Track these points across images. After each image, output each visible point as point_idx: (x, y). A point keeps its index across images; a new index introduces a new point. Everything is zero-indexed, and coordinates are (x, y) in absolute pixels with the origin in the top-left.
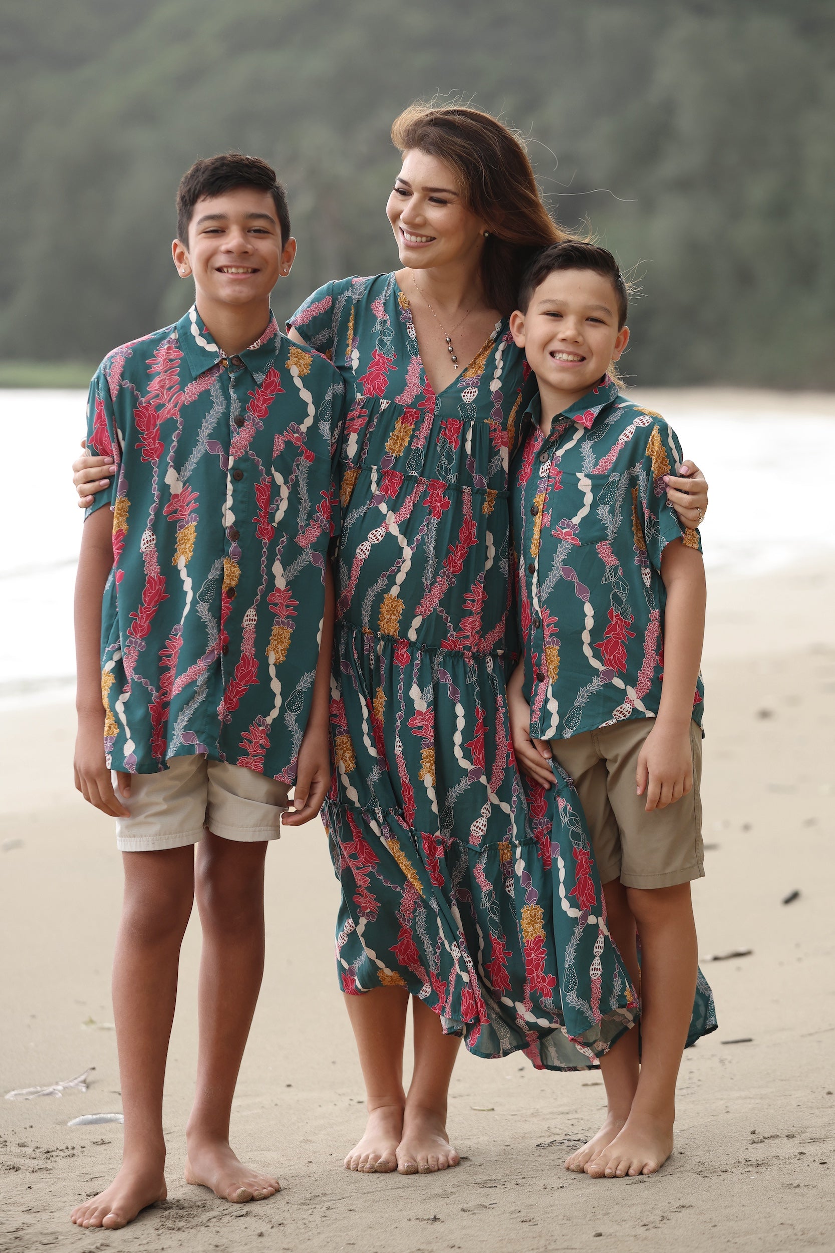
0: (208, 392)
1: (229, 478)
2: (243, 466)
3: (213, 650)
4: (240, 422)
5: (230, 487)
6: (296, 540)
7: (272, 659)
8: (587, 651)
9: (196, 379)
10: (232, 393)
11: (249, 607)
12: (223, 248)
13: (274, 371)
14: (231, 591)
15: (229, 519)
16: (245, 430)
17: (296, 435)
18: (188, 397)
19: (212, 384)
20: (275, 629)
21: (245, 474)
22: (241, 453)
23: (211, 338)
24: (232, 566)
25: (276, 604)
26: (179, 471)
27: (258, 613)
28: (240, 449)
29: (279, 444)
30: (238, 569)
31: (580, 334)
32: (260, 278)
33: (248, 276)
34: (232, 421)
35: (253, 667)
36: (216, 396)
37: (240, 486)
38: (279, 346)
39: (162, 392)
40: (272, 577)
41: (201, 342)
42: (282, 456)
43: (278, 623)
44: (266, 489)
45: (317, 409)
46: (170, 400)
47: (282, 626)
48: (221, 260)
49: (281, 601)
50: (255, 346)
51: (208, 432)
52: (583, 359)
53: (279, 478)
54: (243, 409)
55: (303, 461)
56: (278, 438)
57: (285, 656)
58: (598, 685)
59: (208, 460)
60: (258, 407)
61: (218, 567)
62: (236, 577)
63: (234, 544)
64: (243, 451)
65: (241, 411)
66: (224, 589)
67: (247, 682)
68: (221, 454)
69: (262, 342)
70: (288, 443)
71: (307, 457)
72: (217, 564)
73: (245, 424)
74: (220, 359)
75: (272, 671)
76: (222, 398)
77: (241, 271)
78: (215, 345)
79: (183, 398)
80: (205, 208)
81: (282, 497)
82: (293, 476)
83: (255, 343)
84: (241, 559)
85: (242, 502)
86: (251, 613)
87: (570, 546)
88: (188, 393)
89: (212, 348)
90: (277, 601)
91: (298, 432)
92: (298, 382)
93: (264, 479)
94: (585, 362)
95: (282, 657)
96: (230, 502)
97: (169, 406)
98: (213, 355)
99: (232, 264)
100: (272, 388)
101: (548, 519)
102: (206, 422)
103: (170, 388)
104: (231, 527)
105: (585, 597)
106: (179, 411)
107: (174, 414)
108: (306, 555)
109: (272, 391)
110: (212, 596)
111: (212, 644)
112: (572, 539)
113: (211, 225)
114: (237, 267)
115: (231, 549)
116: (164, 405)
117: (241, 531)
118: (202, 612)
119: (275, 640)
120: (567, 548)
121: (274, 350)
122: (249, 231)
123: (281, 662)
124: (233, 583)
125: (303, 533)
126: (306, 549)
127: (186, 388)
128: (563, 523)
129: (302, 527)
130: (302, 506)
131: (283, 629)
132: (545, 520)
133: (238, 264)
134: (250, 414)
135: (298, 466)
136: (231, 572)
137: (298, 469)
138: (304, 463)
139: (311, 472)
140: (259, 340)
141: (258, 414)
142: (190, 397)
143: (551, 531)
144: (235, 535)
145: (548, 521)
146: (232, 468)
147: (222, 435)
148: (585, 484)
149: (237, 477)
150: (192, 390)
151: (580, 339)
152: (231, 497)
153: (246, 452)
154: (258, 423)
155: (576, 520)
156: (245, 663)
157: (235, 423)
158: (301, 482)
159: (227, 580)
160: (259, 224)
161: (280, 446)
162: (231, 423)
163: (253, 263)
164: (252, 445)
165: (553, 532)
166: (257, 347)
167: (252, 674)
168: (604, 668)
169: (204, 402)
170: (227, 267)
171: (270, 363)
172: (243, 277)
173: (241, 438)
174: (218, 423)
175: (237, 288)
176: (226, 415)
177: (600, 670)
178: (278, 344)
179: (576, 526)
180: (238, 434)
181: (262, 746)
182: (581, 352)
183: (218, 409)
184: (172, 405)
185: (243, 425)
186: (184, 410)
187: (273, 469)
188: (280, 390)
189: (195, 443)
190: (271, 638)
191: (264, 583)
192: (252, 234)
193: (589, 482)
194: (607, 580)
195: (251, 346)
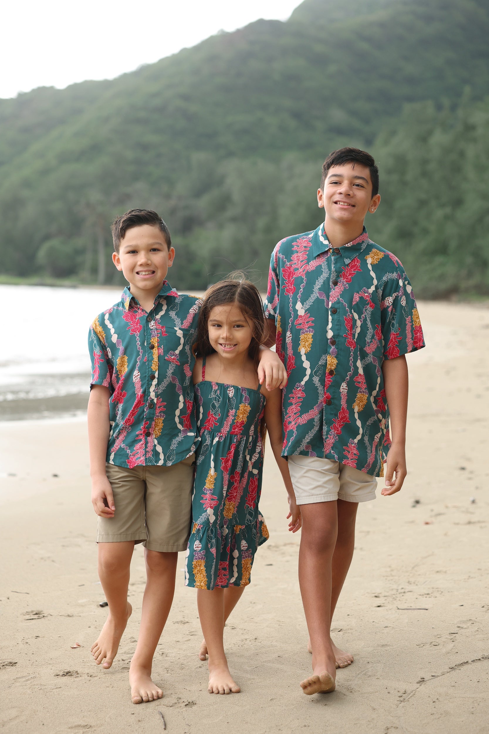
0: (321, 266)
1: (330, 313)
2: (336, 306)
3: (322, 402)
4: (335, 283)
5: (330, 317)
6: (365, 349)
7: (356, 409)
8: (177, 420)
9: (315, 258)
10: (333, 268)
11: (343, 382)
12: (338, 191)
13: (357, 259)
14: (331, 373)
15: (330, 334)
16: (338, 288)
17: (366, 294)
18: (310, 268)
19: (322, 262)
20: (359, 395)
21: (338, 310)
22: (336, 299)
23: (327, 238)
24: (332, 359)
25: (359, 382)
26: (303, 304)
27: (348, 385)
28: (335, 298)
29: (356, 298)
30: (336, 360)
31: (148, 259)
32: (355, 210)
33: (349, 207)
34: (331, 283)
35: (347, 414)
36: (325, 268)
37: (336, 316)
38: (364, 248)
39: (297, 262)
40: (357, 368)
41: (322, 239)
42: (357, 304)
43: (360, 392)
44: (350, 321)
45: (378, 282)
46: (301, 268)
47: (363, 393)
48: (337, 198)
49: (362, 380)
50: (349, 245)
51: (319, 287)
52: (153, 272)
53: (356, 316)
54: (338, 276)
55: (369, 308)
56: (356, 295)
57: (363, 408)
58: (181, 438)
59: (318, 301)
60: (347, 276)
61: (324, 359)
62: (334, 364)
63: (333, 347)
64: (337, 299)
65: (336, 278)
66: (327, 371)
67: (344, 421)
68: (325, 299)
69: (353, 244)
70: (361, 298)
71: (371, 306)
72: (323, 357)
73: (338, 284)
74: (329, 248)
75: (356, 416)
76: (327, 270)
77: (346, 204)
78: (327, 241)
79: (308, 268)
80: (334, 170)
81: (357, 326)
82: (363, 315)
83: (349, 244)
84: (337, 355)
85: (337, 325)
86: (344, 385)
87: (175, 365)
88: (310, 266)
89: (326, 242)
90: (360, 381)
91: (367, 292)
92: (370, 267)
93: (349, 315)
94: (155, 273)
95: (361, 408)
96: (330, 325)
97: (301, 270)
98: (326, 246)
99: (342, 200)
100: (355, 268)
101: (161, 351)
102: (318, 282)
103: (302, 261)
104: (331, 339)
105: (180, 392)
106: (305, 274)
107: (302, 275)
108: (370, 357)
109: (355, 270)
110: (321, 373)
111: (321, 399)
112: (176, 362)
113: (335, 179)
114: (344, 202)
115: (331, 350)
116: (298, 269)
117: (337, 340)
118: (316, 381)
119: (359, 400)
120: (174, 366)
121: (361, 249)
122: (354, 185)
123: (361, 411)
124: (333, 368)
125: (369, 346)
126: (370, 354)
127: (310, 263)
128: (171, 353)
129: (368, 342)
130: (369, 331)
131: (363, 395)
132: (160, 351)
133: (344, 200)
134: (342, 279)
135: (366, 310)
136: (331, 361)
137: (366, 312)
138: (369, 309)
139: (373, 314)
140: (351, 242)
141: (346, 280)
142: (311, 268)
143: (164, 357)
144: (333, 343)
145: (162, 352)
146: (331, 308)
147: (326, 289)
148: (180, 333)
149: (334, 312)
150: (313, 264)
151: (149, 262)
152: (331, 323)
153: (338, 299)
154: (345, 285)
155: (177, 352)
156: (343, 411)
157: (333, 284)
158: (367, 319)
159: (329, 367)
160: (358, 181)
161: (357, 299)
162: (330, 284)
163: (352, 201)
164: (342, 296)
165: (166, 358)
166: (349, 246)
167: (347, 417)
168: (183, 428)
169: (318, 271)
170: (339, 201)
171: (356, 255)
172: (346, 207)
173: (335, 293)
174: (324, 283)
175: (343, 212)
176: (328, 279)
177: (181, 430)
178: (364, 246)
179: (177, 355)
180: (334, 289)
181: (355, 454)
182: (152, 269)
183: (325, 275)
184: (302, 270)
185: (337, 285)
186: (308, 274)
187: (353, 311)
188: (359, 270)
189: (312, 292)
190: (355, 399)
191: (352, 371)
192: (355, 187)
193: (182, 332)
194: (187, 384)
195: (346, 245)
